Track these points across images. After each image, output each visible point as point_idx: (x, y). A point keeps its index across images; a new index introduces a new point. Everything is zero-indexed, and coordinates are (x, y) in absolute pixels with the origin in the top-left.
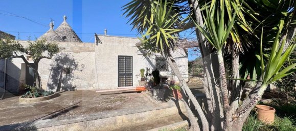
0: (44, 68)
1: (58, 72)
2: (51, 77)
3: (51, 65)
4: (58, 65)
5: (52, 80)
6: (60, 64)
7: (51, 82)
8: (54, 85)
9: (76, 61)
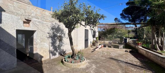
0: (42, 36)
1: (55, 39)
2: (51, 44)
3: (48, 33)
4: (53, 33)
5: (52, 47)
6: (55, 33)
7: (52, 48)
8: (55, 52)
9: (64, 31)
